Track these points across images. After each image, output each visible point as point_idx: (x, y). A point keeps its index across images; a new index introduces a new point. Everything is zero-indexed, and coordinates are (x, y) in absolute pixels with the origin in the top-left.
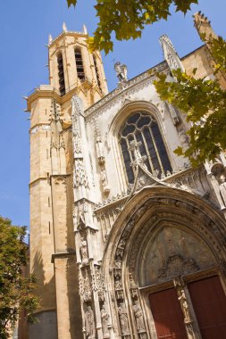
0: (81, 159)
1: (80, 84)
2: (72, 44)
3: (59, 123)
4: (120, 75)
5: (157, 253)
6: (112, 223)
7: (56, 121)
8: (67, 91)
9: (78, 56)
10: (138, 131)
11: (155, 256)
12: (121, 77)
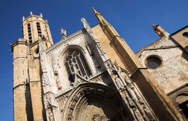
0: (46, 72)
1: (40, 38)
2: (35, 20)
4: (63, 34)
5: (88, 115)
6: (65, 102)
8: (33, 42)
9: (38, 26)
10: (74, 59)
11: (87, 116)
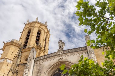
1: (36, 45)
2: (38, 27)
3: (19, 59)
4: (60, 46)
7: (18, 58)
8: (27, 47)
9: (39, 33)
12: (61, 47)
